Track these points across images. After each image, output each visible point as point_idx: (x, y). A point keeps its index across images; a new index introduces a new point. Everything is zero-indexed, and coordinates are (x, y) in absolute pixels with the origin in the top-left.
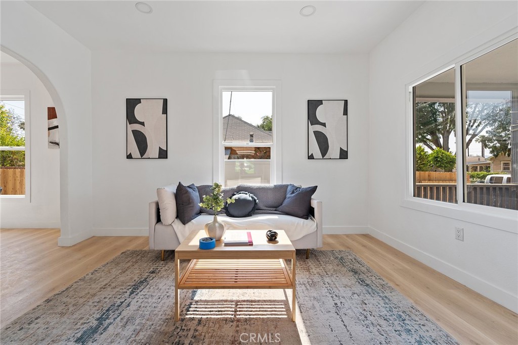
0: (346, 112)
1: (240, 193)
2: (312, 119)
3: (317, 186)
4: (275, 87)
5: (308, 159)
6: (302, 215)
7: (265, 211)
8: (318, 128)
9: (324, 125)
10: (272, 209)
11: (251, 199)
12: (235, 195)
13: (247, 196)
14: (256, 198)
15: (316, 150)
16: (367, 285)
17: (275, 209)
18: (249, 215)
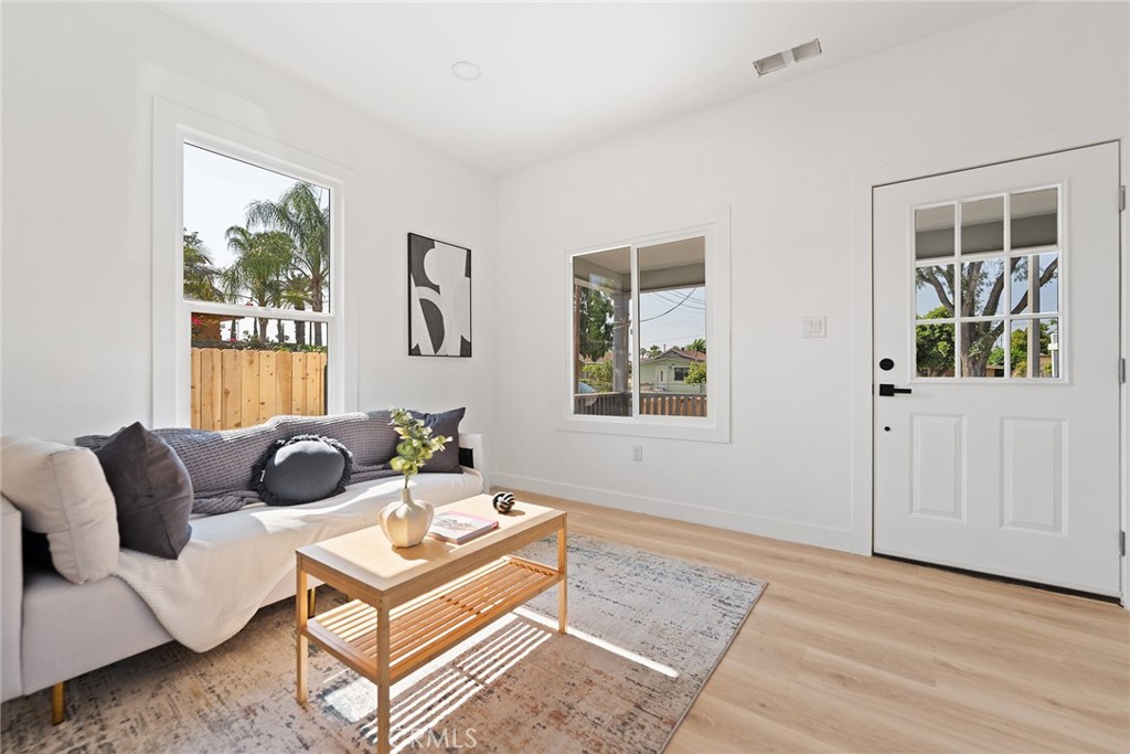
0: (468, 273)
1: (297, 440)
2: (416, 273)
3: (464, 409)
4: (342, 182)
5: (410, 354)
6: (452, 467)
7: (364, 474)
8: (428, 293)
9: (436, 288)
10: (375, 467)
11: (334, 450)
12: (281, 446)
13: (322, 445)
14: (344, 447)
15: (422, 337)
16: (578, 549)
17: (382, 466)
18: (338, 490)
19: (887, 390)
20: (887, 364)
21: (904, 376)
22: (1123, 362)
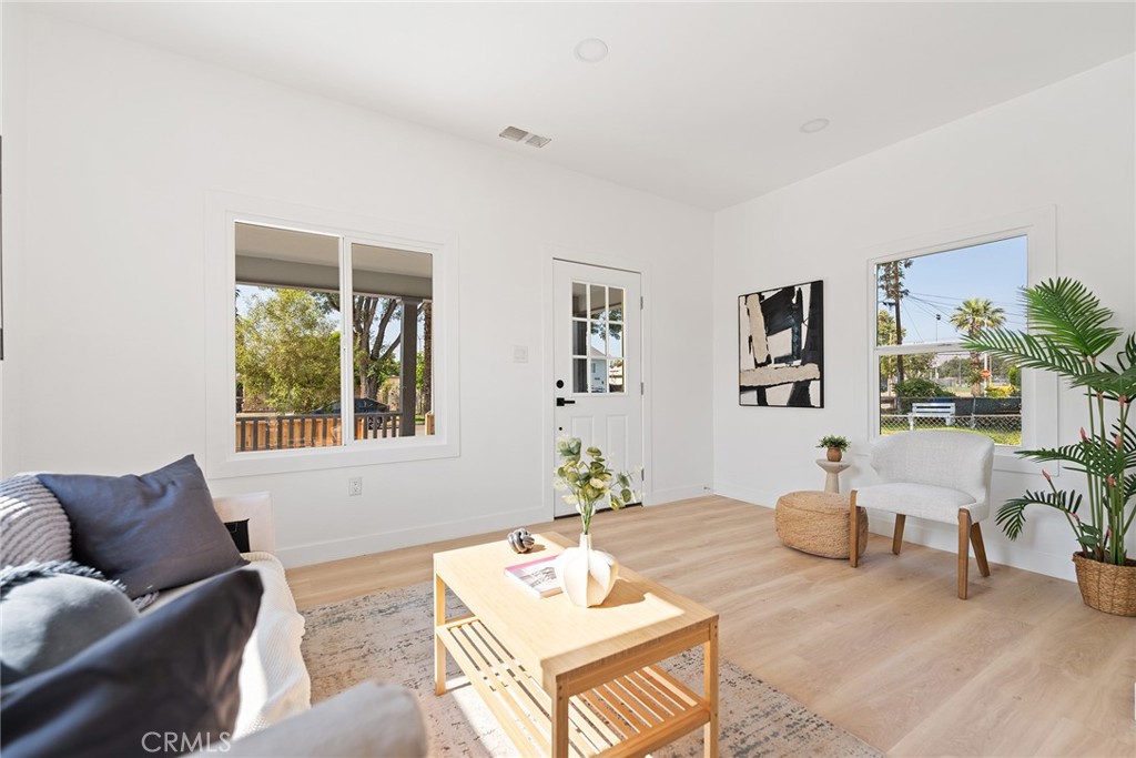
19: (561, 402)
20: (560, 384)
21: (568, 392)
22: (642, 384)
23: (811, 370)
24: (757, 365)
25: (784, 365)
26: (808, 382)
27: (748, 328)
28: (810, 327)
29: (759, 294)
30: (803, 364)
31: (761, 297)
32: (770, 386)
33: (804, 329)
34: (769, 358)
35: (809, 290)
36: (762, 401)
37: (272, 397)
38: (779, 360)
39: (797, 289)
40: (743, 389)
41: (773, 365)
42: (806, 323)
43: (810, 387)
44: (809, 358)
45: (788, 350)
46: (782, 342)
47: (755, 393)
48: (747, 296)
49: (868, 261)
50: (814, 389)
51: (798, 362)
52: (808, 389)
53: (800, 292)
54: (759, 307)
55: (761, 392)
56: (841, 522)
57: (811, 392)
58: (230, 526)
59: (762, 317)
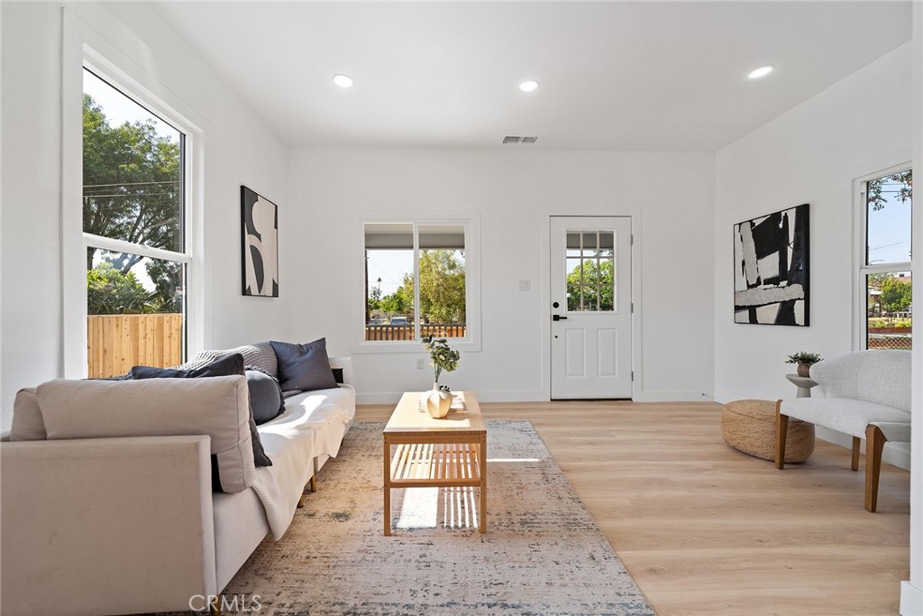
0: (276, 227)
2: (248, 222)
3: (324, 339)
4: (202, 131)
5: (244, 294)
8: (254, 241)
9: (259, 237)
15: (252, 280)
19: (556, 318)
20: (556, 305)
21: (562, 310)
22: (632, 305)
23: (796, 290)
24: (750, 287)
25: (772, 285)
26: (793, 302)
27: (742, 254)
28: (795, 249)
29: (751, 221)
30: (789, 285)
31: (752, 224)
32: (760, 306)
33: (790, 251)
34: (759, 279)
35: (794, 214)
36: (753, 320)
37: (432, 313)
38: (767, 282)
39: (783, 214)
40: (737, 308)
41: (762, 286)
42: (792, 245)
43: (795, 307)
44: (794, 279)
45: (775, 272)
46: (770, 265)
47: (747, 312)
48: (740, 224)
49: (853, 181)
50: (799, 308)
51: (783, 283)
52: (793, 309)
53: (786, 217)
54: (751, 233)
55: (752, 310)
56: (769, 427)
57: (796, 311)
58: (334, 371)
59: (753, 242)
